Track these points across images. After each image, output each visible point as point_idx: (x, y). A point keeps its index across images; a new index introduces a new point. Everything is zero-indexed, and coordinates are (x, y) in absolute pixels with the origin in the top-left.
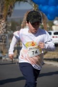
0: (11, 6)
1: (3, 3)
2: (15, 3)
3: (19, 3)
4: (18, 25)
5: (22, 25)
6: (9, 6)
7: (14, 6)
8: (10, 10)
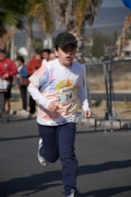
4: (109, 44)
5: (118, 43)
8: (91, 8)
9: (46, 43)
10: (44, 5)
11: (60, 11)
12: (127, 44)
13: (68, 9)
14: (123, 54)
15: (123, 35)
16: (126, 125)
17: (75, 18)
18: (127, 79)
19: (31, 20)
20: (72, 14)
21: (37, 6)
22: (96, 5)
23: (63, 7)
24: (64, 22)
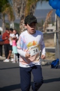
0: (33, 6)
1: (25, 2)
2: (37, 3)
3: (41, 2)
4: (40, 26)
5: (44, 25)
6: (31, 6)
7: (36, 5)
8: (31, 10)
9: (11, 25)
10: (10, 8)
11: (18, 11)
12: (48, 26)
13: (21, 10)
14: (46, 31)
15: (46, 22)
16: (47, 63)
17: (24, 14)
18: (48, 42)
19: (4, 15)
20: (23, 12)
21: (7, 8)
22: (34, 8)
23: (19, 9)
24: (19, 16)
